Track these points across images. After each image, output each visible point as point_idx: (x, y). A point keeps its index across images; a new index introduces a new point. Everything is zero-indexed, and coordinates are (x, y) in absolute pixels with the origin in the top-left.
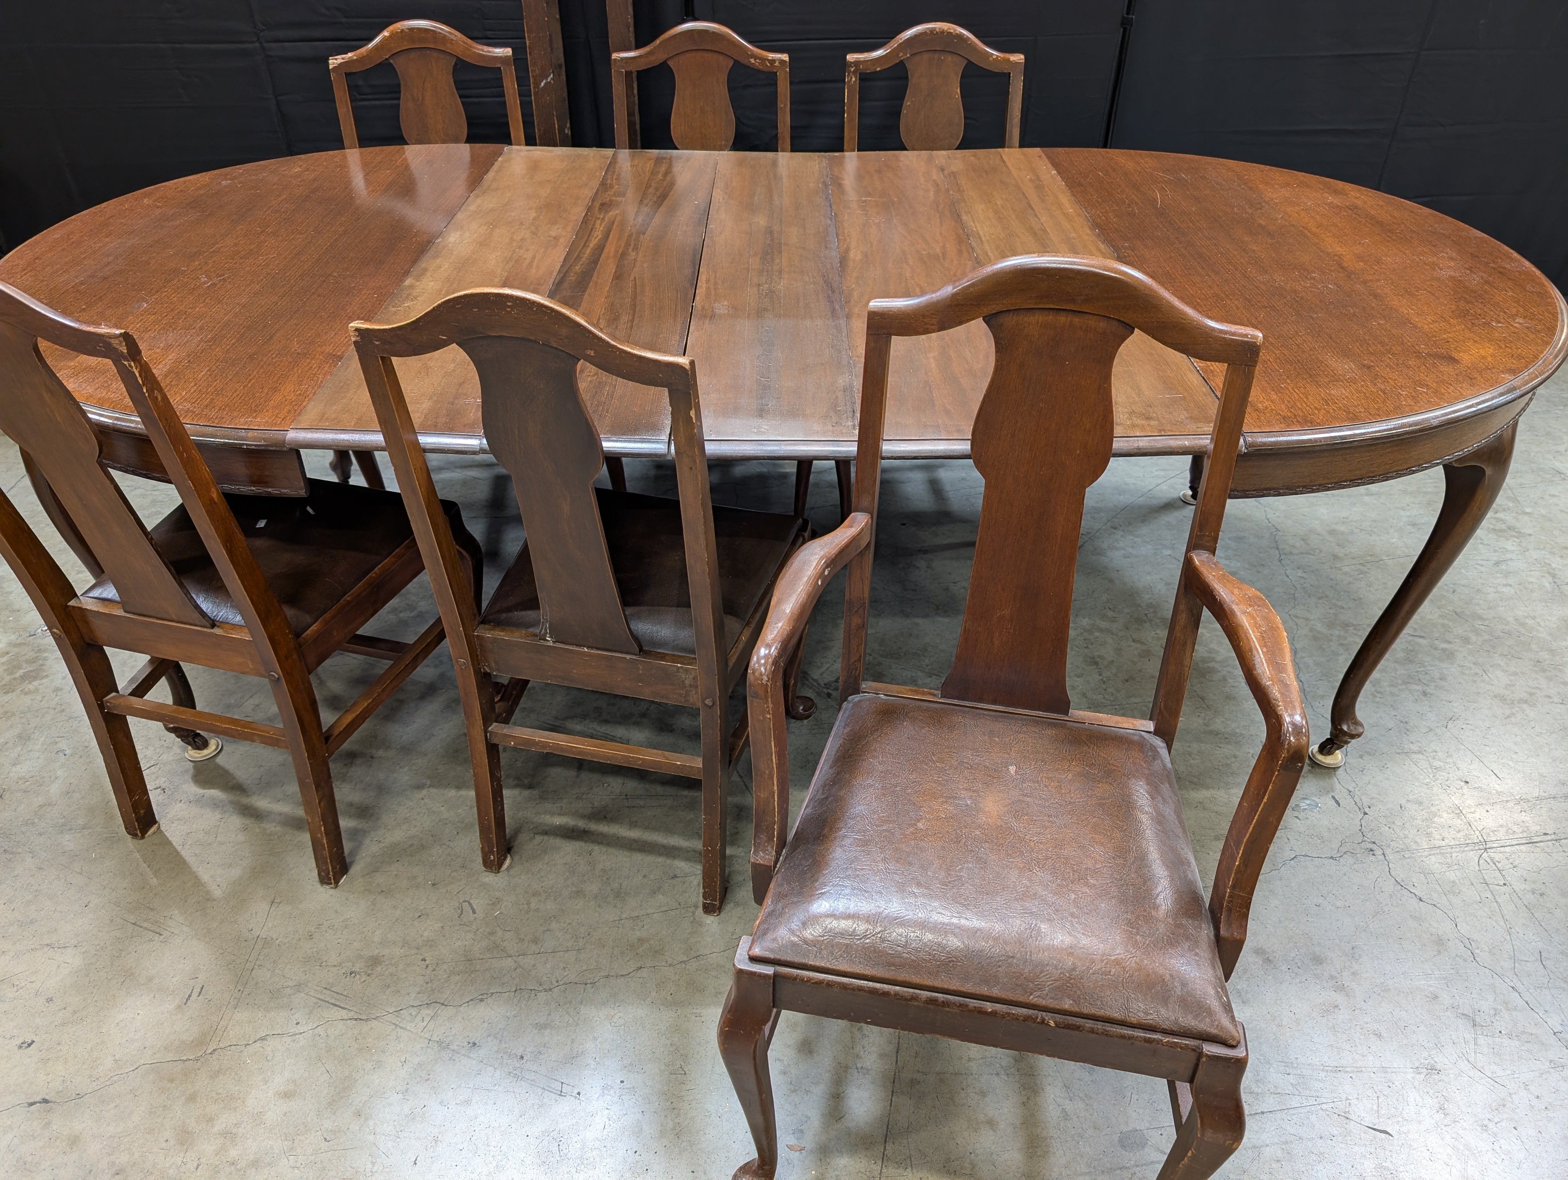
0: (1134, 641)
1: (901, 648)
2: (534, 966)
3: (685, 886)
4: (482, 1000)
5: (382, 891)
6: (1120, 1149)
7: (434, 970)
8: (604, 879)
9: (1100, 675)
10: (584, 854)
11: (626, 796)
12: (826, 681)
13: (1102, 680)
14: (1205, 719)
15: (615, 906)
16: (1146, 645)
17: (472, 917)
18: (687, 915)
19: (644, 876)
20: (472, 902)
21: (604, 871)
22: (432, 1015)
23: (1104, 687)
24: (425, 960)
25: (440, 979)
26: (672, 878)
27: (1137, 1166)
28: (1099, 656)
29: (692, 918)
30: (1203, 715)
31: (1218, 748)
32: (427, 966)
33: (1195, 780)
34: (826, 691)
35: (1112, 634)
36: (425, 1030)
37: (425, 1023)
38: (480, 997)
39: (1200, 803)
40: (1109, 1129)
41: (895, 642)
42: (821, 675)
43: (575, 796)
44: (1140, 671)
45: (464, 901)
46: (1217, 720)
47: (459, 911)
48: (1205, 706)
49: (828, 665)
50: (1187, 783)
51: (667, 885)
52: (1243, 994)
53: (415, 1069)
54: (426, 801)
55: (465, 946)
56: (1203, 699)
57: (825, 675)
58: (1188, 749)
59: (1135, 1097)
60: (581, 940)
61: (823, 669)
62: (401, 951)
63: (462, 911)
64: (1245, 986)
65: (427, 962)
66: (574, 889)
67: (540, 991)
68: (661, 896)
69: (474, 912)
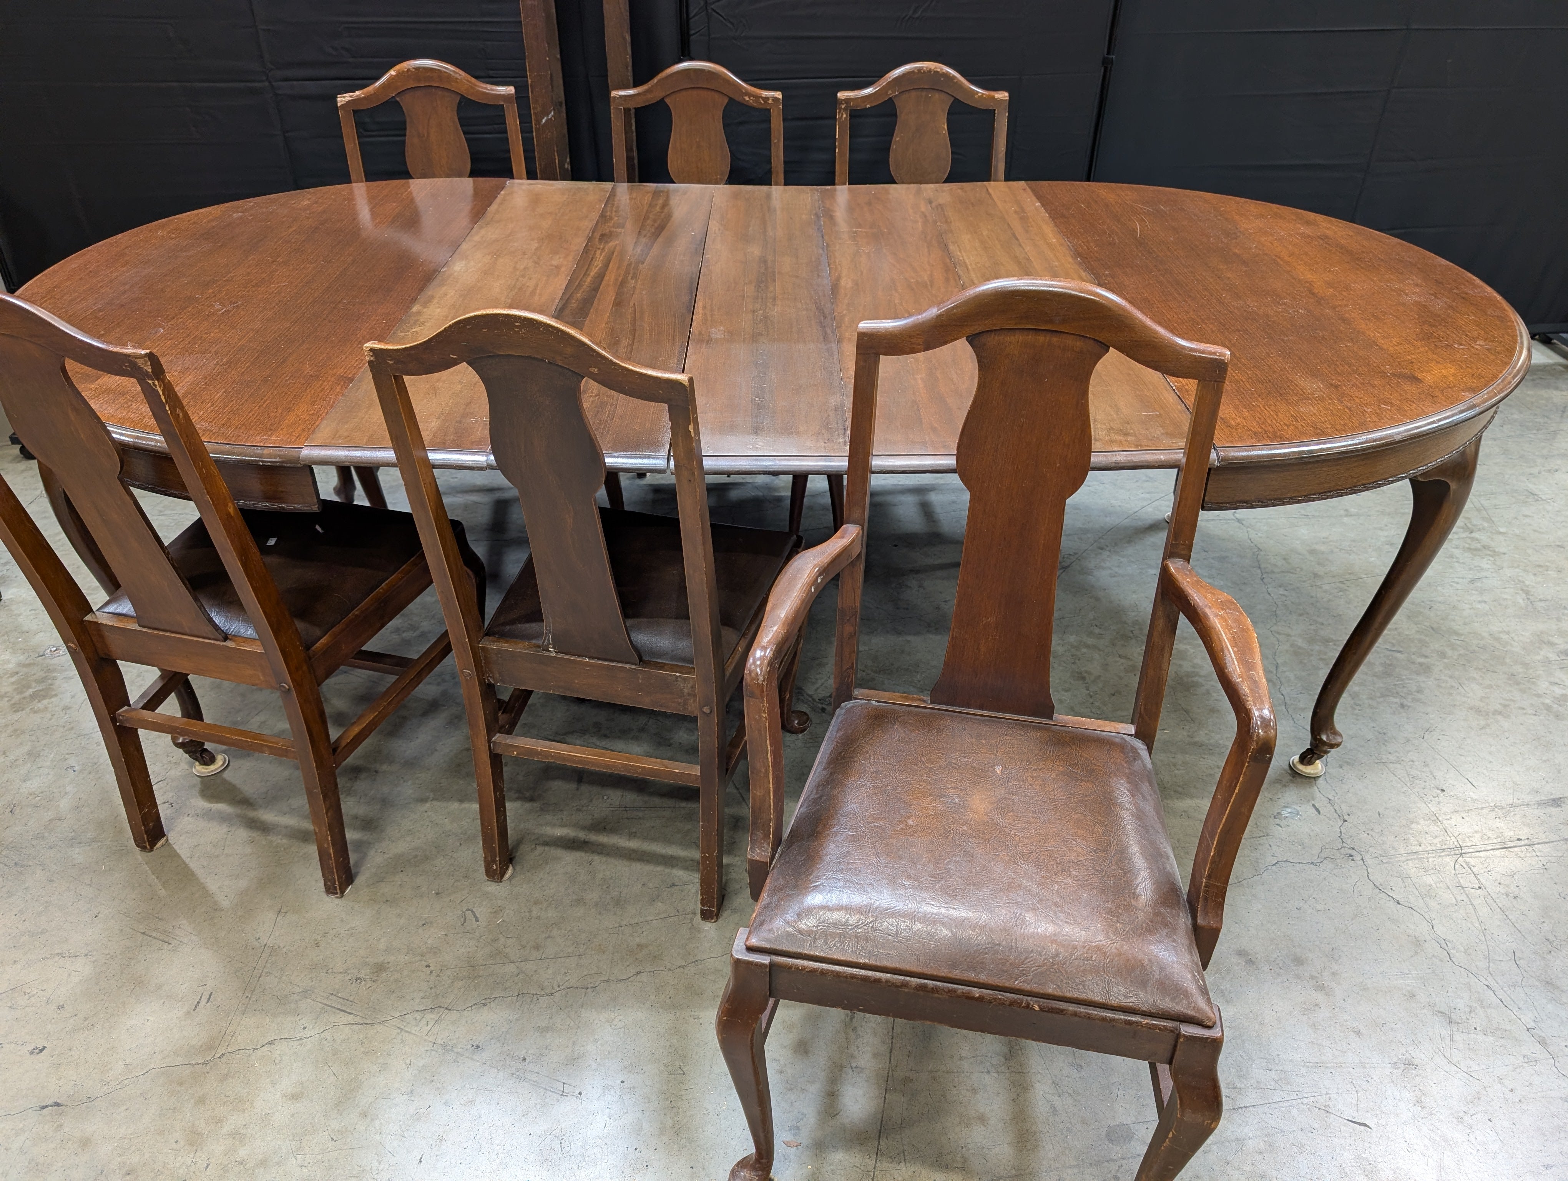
0: (1120, 656)
1: (893, 664)
2: (536, 971)
3: (683, 893)
4: (485, 1005)
5: (387, 901)
6: (1107, 1142)
7: (438, 976)
8: (604, 887)
9: (1087, 689)
10: (585, 863)
11: (626, 807)
12: (821, 696)
13: (1089, 694)
14: (1189, 731)
15: (615, 914)
16: (1132, 660)
17: (475, 925)
18: (685, 921)
19: (644, 885)
20: (475, 910)
21: (604, 879)
22: (436, 1019)
23: (1091, 700)
24: (429, 967)
25: (444, 985)
26: (671, 886)
27: (1124, 1159)
28: (1086, 672)
29: (690, 925)
30: (1187, 727)
31: (1202, 759)
32: (431, 972)
33: (1180, 789)
34: (820, 706)
35: (1099, 650)
36: (430, 1033)
37: (429, 1027)
38: (483, 1002)
39: (1185, 811)
40: (1097, 1123)
41: (887, 659)
42: (816, 690)
43: (575, 809)
44: (1126, 685)
45: (468, 910)
46: (1201, 733)
47: (462, 920)
48: (1189, 719)
49: (823, 681)
50: (1172, 793)
51: (665, 893)
52: (1226, 993)
53: (420, 1071)
54: (429, 813)
55: (469, 952)
56: (1187, 712)
57: (819, 691)
58: (1173, 760)
59: (1121, 1092)
60: (582, 946)
61: (818, 685)
62: (406, 957)
63: (465, 919)
64: (1228, 986)
65: (431, 968)
66: (575, 897)
67: (542, 996)
68: (660, 904)
69: (477, 920)
